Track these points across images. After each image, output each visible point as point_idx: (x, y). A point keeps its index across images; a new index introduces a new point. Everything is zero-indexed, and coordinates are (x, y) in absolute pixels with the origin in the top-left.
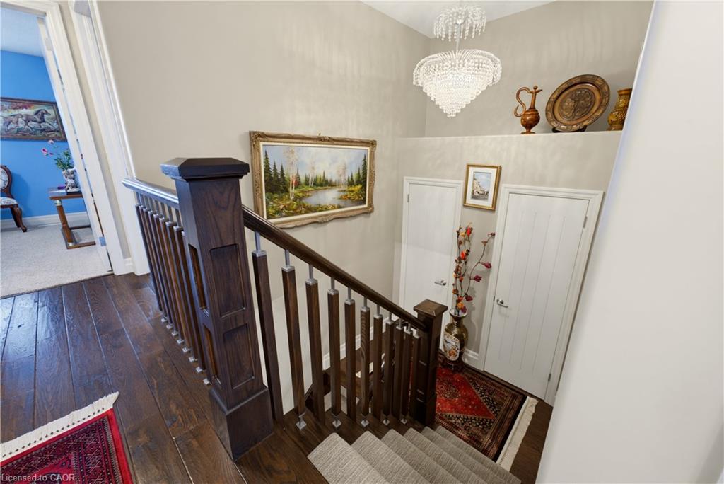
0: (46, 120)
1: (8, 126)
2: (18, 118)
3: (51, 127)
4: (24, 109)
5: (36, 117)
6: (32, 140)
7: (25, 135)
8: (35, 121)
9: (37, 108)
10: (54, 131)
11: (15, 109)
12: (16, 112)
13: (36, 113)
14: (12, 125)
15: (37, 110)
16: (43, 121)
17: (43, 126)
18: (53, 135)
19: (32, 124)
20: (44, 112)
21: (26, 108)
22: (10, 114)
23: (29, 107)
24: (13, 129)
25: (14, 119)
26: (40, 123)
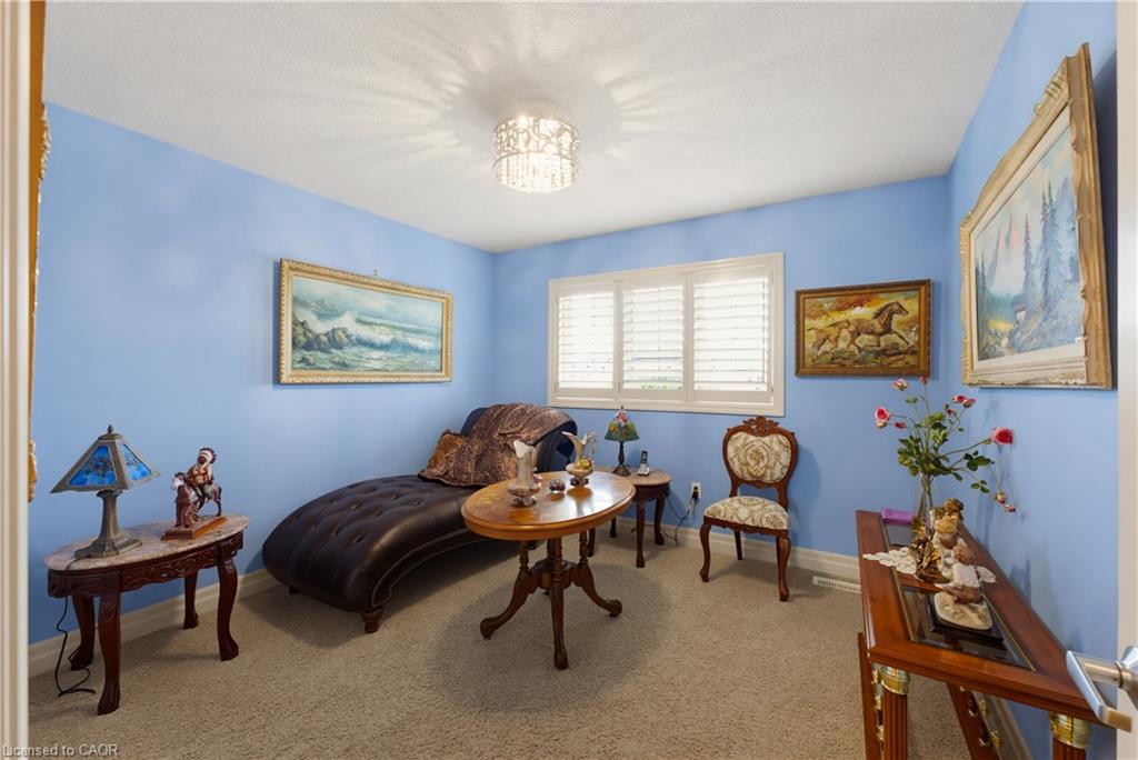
0: (894, 327)
1: (819, 347)
2: (841, 329)
3: (902, 342)
4: (858, 308)
5: (876, 322)
6: (854, 375)
7: (843, 366)
8: (872, 333)
9: (884, 300)
10: (905, 353)
11: (840, 309)
12: (839, 317)
13: (877, 315)
14: (827, 347)
15: (882, 305)
16: (888, 330)
17: (884, 341)
18: (900, 364)
19: (865, 340)
20: (896, 307)
21: (862, 306)
22: (830, 321)
23: (869, 301)
24: (828, 353)
25: (833, 332)
26: (881, 334)
